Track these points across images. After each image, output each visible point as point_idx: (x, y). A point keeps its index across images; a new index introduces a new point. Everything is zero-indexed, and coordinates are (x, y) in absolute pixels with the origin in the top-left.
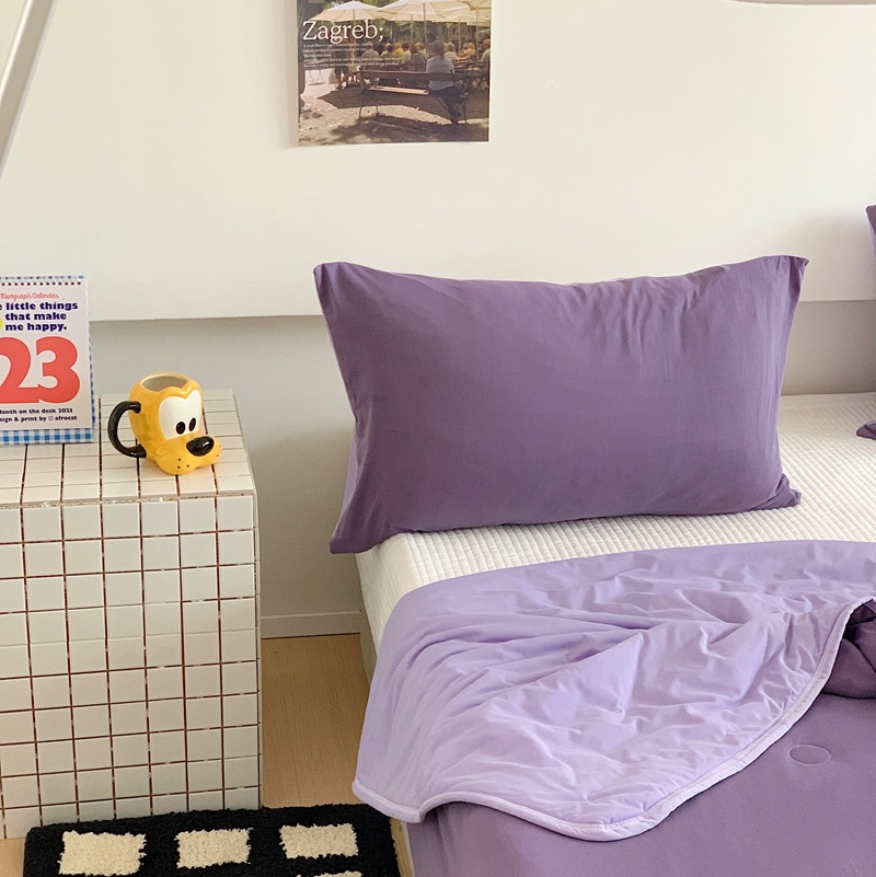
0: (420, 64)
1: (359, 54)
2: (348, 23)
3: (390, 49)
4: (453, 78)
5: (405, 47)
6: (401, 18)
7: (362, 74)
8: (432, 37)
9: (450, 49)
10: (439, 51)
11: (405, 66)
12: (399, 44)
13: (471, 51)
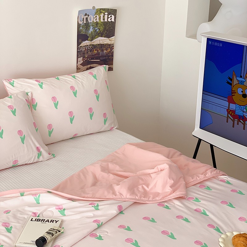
0: (98, 54)
1: (87, 53)
2: (85, 46)
3: (93, 51)
4: (105, 56)
5: (96, 50)
6: (95, 44)
7: (88, 58)
8: (101, 47)
9: (105, 50)
10: (103, 51)
11: (95, 55)
12: (95, 50)
13: (109, 50)
